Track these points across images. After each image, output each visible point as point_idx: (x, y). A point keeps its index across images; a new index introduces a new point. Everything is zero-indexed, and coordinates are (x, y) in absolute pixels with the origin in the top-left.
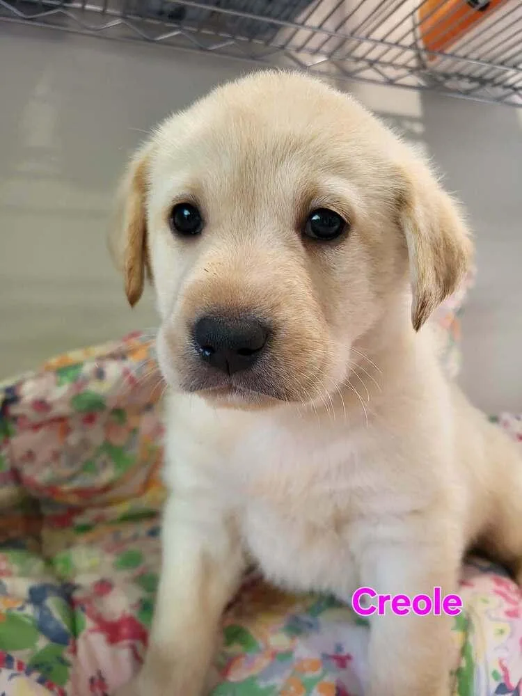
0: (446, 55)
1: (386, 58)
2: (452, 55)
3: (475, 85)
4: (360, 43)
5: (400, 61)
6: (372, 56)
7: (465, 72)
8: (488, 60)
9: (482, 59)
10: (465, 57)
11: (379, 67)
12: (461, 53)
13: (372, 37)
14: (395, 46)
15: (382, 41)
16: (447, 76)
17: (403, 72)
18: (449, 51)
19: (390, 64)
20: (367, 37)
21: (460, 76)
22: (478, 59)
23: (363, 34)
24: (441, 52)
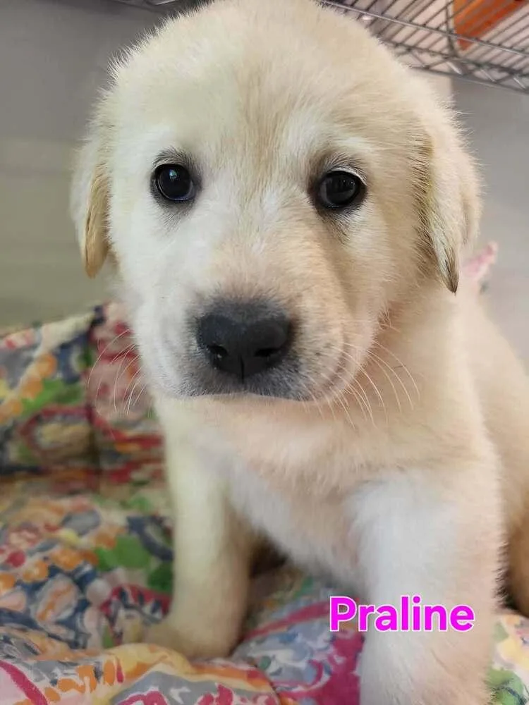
0: (482, 41)
1: (424, 45)
2: (488, 42)
3: (504, 74)
4: (403, 26)
5: (437, 48)
6: (411, 42)
7: (496, 62)
8: (520, 49)
9: (515, 48)
10: (500, 45)
11: (416, 52)
12: (496, 41)
13: (416, 21)
14: (436, 32)
15: (424, 25)
16: (479, 65)
17: (438, 58)
18: (485, 38)
19: (427, 50)
20: (411, 21)
21: (491, 66)
22: (511, 48)
23: (407, 18)
24: (477, 39)
